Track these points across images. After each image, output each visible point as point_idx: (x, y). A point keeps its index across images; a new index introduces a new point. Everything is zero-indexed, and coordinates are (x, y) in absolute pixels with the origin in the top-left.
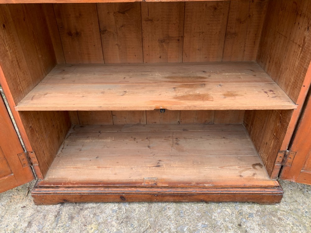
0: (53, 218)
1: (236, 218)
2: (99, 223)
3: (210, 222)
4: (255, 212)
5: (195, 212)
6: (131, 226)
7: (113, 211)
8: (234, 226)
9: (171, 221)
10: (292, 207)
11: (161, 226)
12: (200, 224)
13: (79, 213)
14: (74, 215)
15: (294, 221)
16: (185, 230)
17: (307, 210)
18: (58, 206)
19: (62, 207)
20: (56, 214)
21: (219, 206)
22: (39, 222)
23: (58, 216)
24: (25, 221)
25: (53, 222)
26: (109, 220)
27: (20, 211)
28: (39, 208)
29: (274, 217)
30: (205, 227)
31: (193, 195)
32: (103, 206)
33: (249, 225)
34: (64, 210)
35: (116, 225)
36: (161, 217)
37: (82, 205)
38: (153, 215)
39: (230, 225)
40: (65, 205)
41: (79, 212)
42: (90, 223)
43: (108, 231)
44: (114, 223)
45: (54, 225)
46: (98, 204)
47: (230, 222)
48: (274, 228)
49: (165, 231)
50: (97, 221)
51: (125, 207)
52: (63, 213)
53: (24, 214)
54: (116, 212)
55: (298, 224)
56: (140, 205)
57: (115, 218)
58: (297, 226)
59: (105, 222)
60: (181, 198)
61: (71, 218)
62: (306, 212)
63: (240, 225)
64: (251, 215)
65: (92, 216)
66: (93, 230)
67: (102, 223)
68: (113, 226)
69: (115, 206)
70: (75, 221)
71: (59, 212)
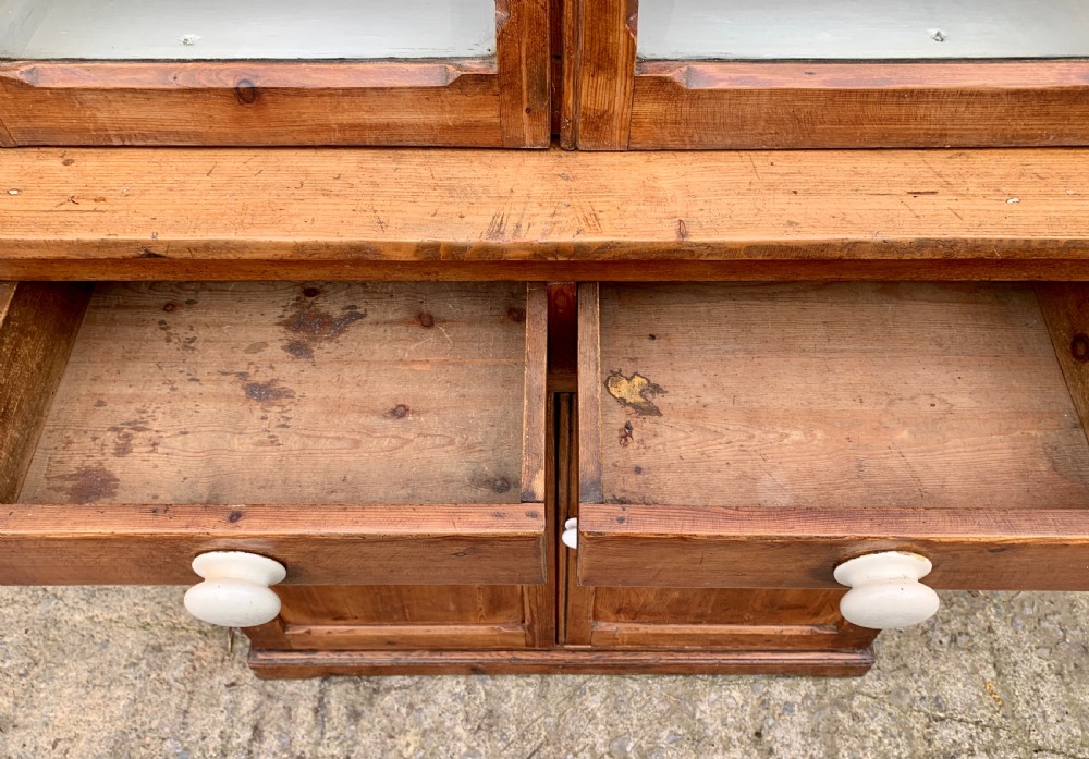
0: (310, 717)
1: (754, 716)
2: (425, 731)
3: (688, 727)
4: (799, 701)
5: (656, 701)
6: (502, 739)
7: (457, 697)
8: (745, 738)
9: (596, 724)
10: (892, 683)
11: (572, 738)
12: (665, 734)
13: (370, 702)
14: (359, 708)
15: (889, 722)
16: (629, 749)
17: (925, 693)
18: (316, 682)
19: (326, 683)
20: (316, 704)
21: (713, 683)
22: (280, 728)
23: (320, 710)
24: (243, 724)
25: (314, 728)
26: (448, 724)
27: (226, 697)
28: (269, 686)
29: (843, 712)
30: (676, 740)
31: (653, 666)
32: (428, 682)
34: (334, 692)
35: (465, 735)
36: (573, 714)
37: (374, 678)
38: (552, 708)
39: (735, 735)
40: (334, 678)
41: (371, 698)
42: (404, 732)
43: (447, 751)
44: (459, 730)
45: (316, 734)
46: (416, 678)
47: (736, 729)
49: (582, 751)
50: (419, 724)
51: (482, 683)
52: (333, 702)
53: (236, 704)
54: (462, 699)
55: (895, 731)
56: (521, 681)
57: (461, 716)
58: (892, 736)
59: (440, 729)
61: (355, 716)
62: (923, 698)
63: (758, 734)
64: (788, 708)
65: (404, 711)
66: (411, 749)
67: (432, 730)
68: (459, 740)
69: (458, 683)
70: (364, 723)
71: (321, 700)
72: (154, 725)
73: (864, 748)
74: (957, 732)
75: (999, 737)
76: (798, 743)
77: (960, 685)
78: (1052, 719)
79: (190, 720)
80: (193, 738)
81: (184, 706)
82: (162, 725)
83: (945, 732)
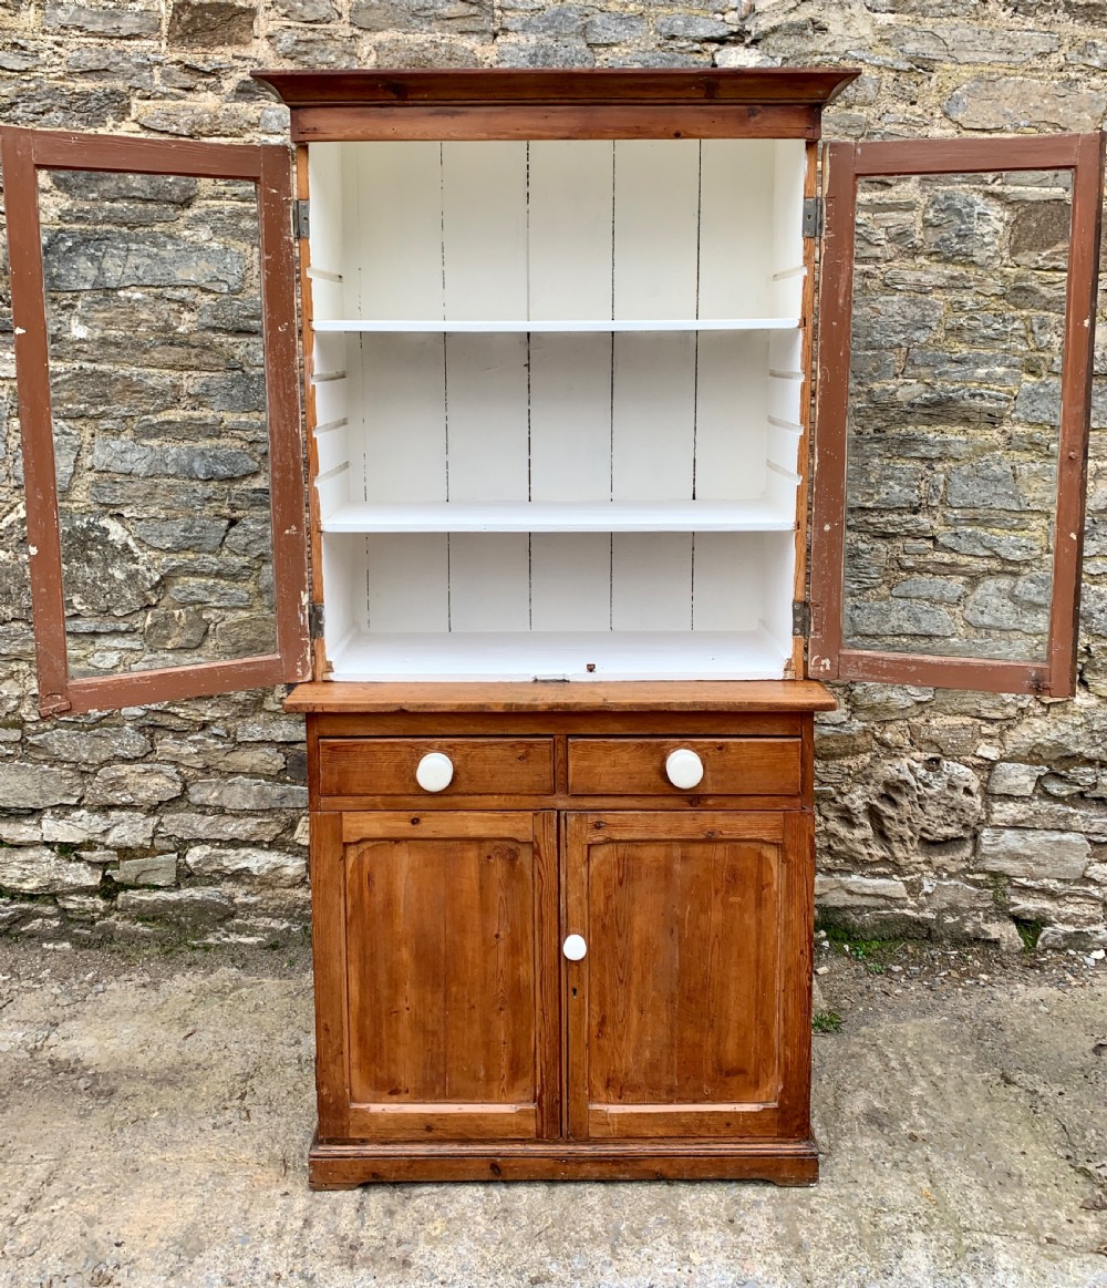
0: (353, 1212)
1: (726, 1209)
2: (450, 1219)
3: (672, 1215)
4: (765, 1199)
5: (644, 1200)
6: (514, 1224)
7: (475, 1199)
8: (720, 1222)
9: (595, 1214)
10: (843, 1190)
11: (574, 1222)
12: (653, 1219)
13: (403, 1204)
14: (393, 1208)
15: (840, 1213)
16: (622, 1228)
17: (871, 1196)
18: (358, 1192)
19: (366, 1194)
20: (357, 1206)
21: (694, 1190)
22: (326, 1220)
23: (360, 1208)
24: (296, 1218)
25: (356, 1220)
26: (469, 1214)
27: (280, 1202)
28: (318, 1195)
29: (802, 1207)
30: (662, 1223)
31: (640, 1160)
32: (454, 1191)
33: (748, 1219)
34: (373, 1198)
35: (483, 1222)
36: (574, 1208)
37: (407, 1190)
38: (558, 1207)
39: (711, 1221)
40: (372, 1190)
41: (404, 1202)
42: (432, 1220)
43: (469, 1231)
44: (479, 1219)
45: (357, 1224)
46: (443, 1188)
47: (712, 1216)
48: (798, 1225)
49: (583, 1230)
50: (445, 1215)
51: (498, 1193)
52: (371, 1204)
53: (290, 1207)
54: (481, 1200)
55: (846, 1219)
56: (531, 1190)
57: (480, 1211)
58: (843, 1221)
59: (462, 1218)
60: (614, 1168)
61: (390, 1213)
62: (869, 1199)
63: (732, 1221)
64: (756, 1204)
65: (432, 1208)
66: (438, 1231)
67: (456, 1219)
68: (479, 1224)
69: (478, 1190)
70: (398, 1217)
71: (362, 1203)
72: (220, 1218)
73: (820, 1229)
74: (898, 1219)
75: (933, 1223)
76: (764, 1225)
77: (901, 1191)
78: (978, 1211)
79: (249, 1215)
80: (253, 1226)
81: (246, 1207)
82: (226, 1219)
83: (888, 1219)
